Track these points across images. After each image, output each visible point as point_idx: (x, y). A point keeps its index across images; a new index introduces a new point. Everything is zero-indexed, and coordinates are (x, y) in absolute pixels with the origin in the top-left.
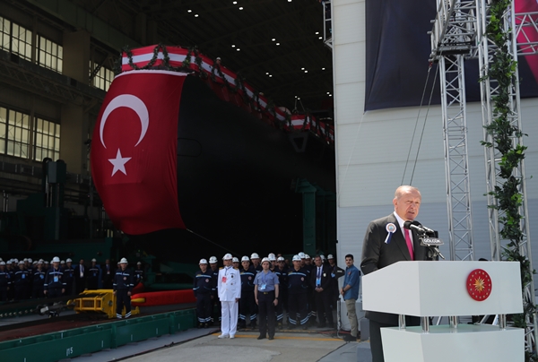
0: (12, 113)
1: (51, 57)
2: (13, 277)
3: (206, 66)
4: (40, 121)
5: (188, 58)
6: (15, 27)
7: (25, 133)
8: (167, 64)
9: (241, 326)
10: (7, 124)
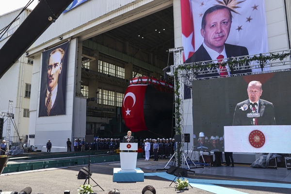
0: (109, 92)
1: (121, 73)
2: (105, 144)
3: (154, 81)
4: (118, 93)
5: (148, 80)
6: (110, 64)
7: (114, 98)
8: (142, 82)
9: (150, 158)
10: (108, 95)
